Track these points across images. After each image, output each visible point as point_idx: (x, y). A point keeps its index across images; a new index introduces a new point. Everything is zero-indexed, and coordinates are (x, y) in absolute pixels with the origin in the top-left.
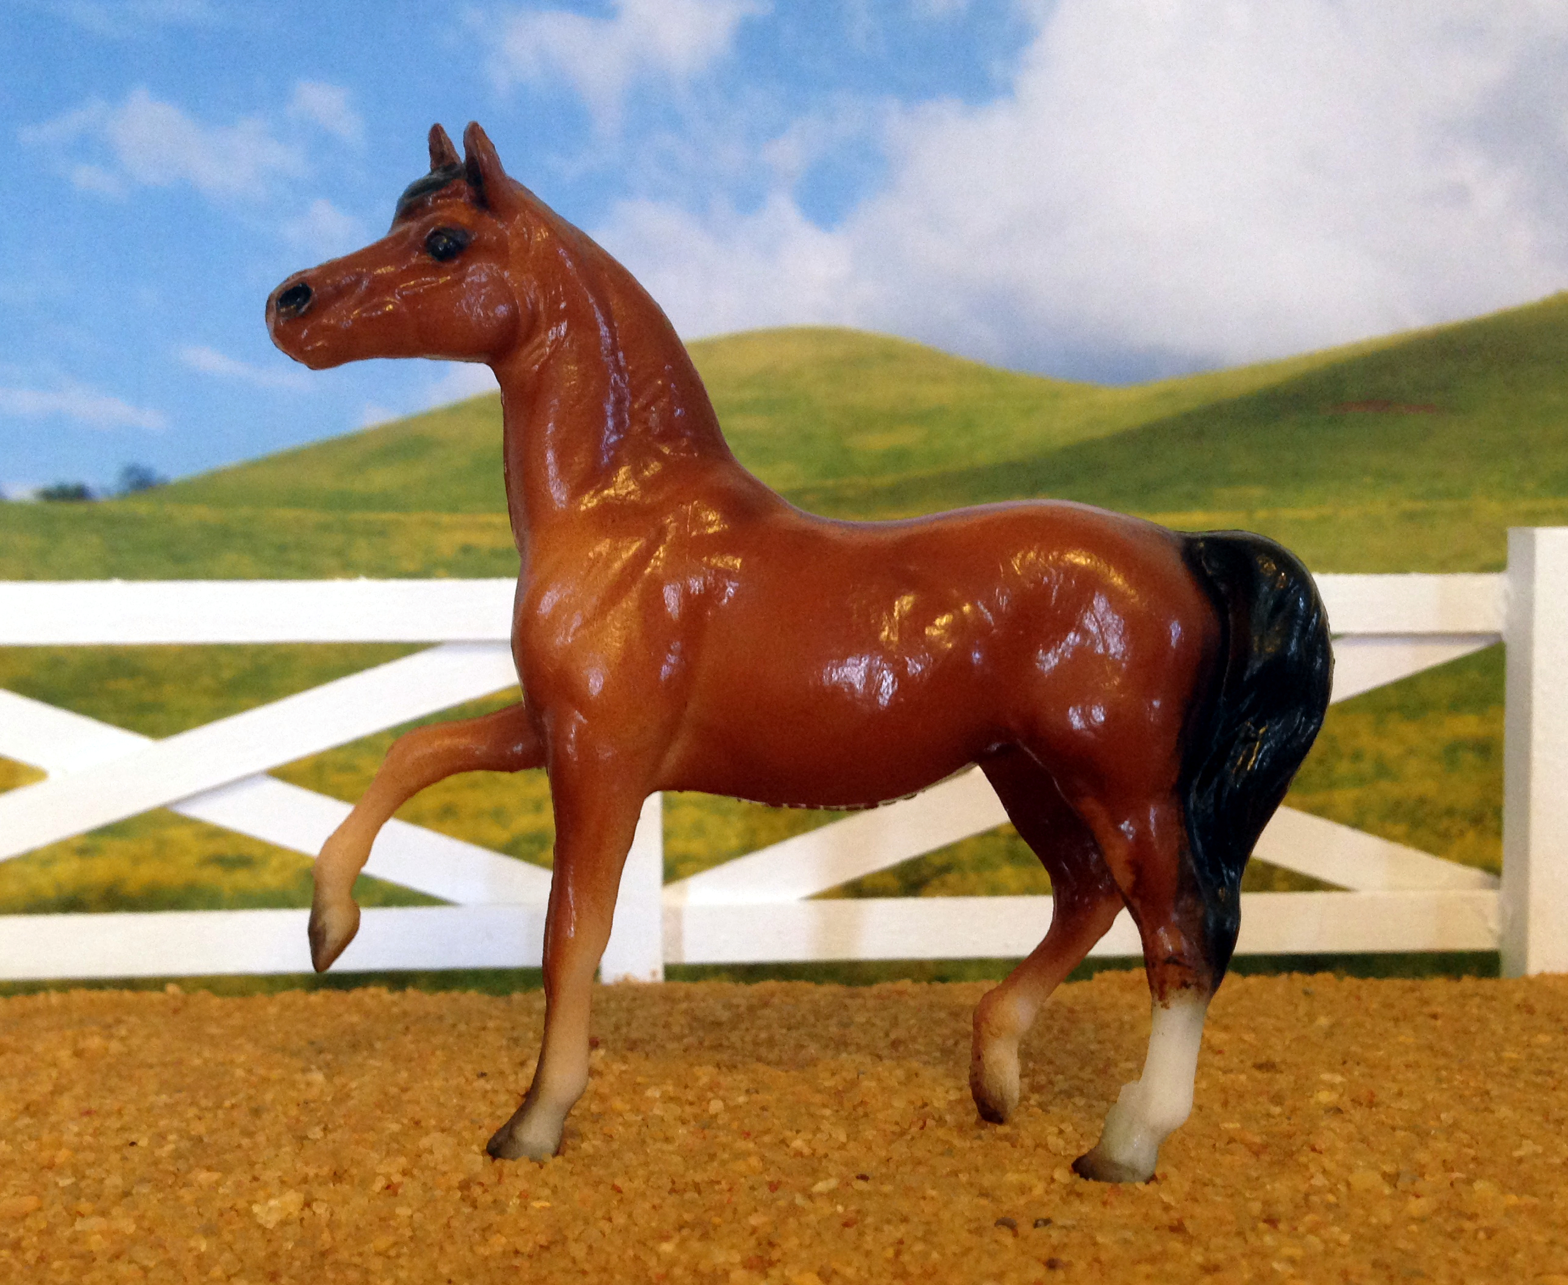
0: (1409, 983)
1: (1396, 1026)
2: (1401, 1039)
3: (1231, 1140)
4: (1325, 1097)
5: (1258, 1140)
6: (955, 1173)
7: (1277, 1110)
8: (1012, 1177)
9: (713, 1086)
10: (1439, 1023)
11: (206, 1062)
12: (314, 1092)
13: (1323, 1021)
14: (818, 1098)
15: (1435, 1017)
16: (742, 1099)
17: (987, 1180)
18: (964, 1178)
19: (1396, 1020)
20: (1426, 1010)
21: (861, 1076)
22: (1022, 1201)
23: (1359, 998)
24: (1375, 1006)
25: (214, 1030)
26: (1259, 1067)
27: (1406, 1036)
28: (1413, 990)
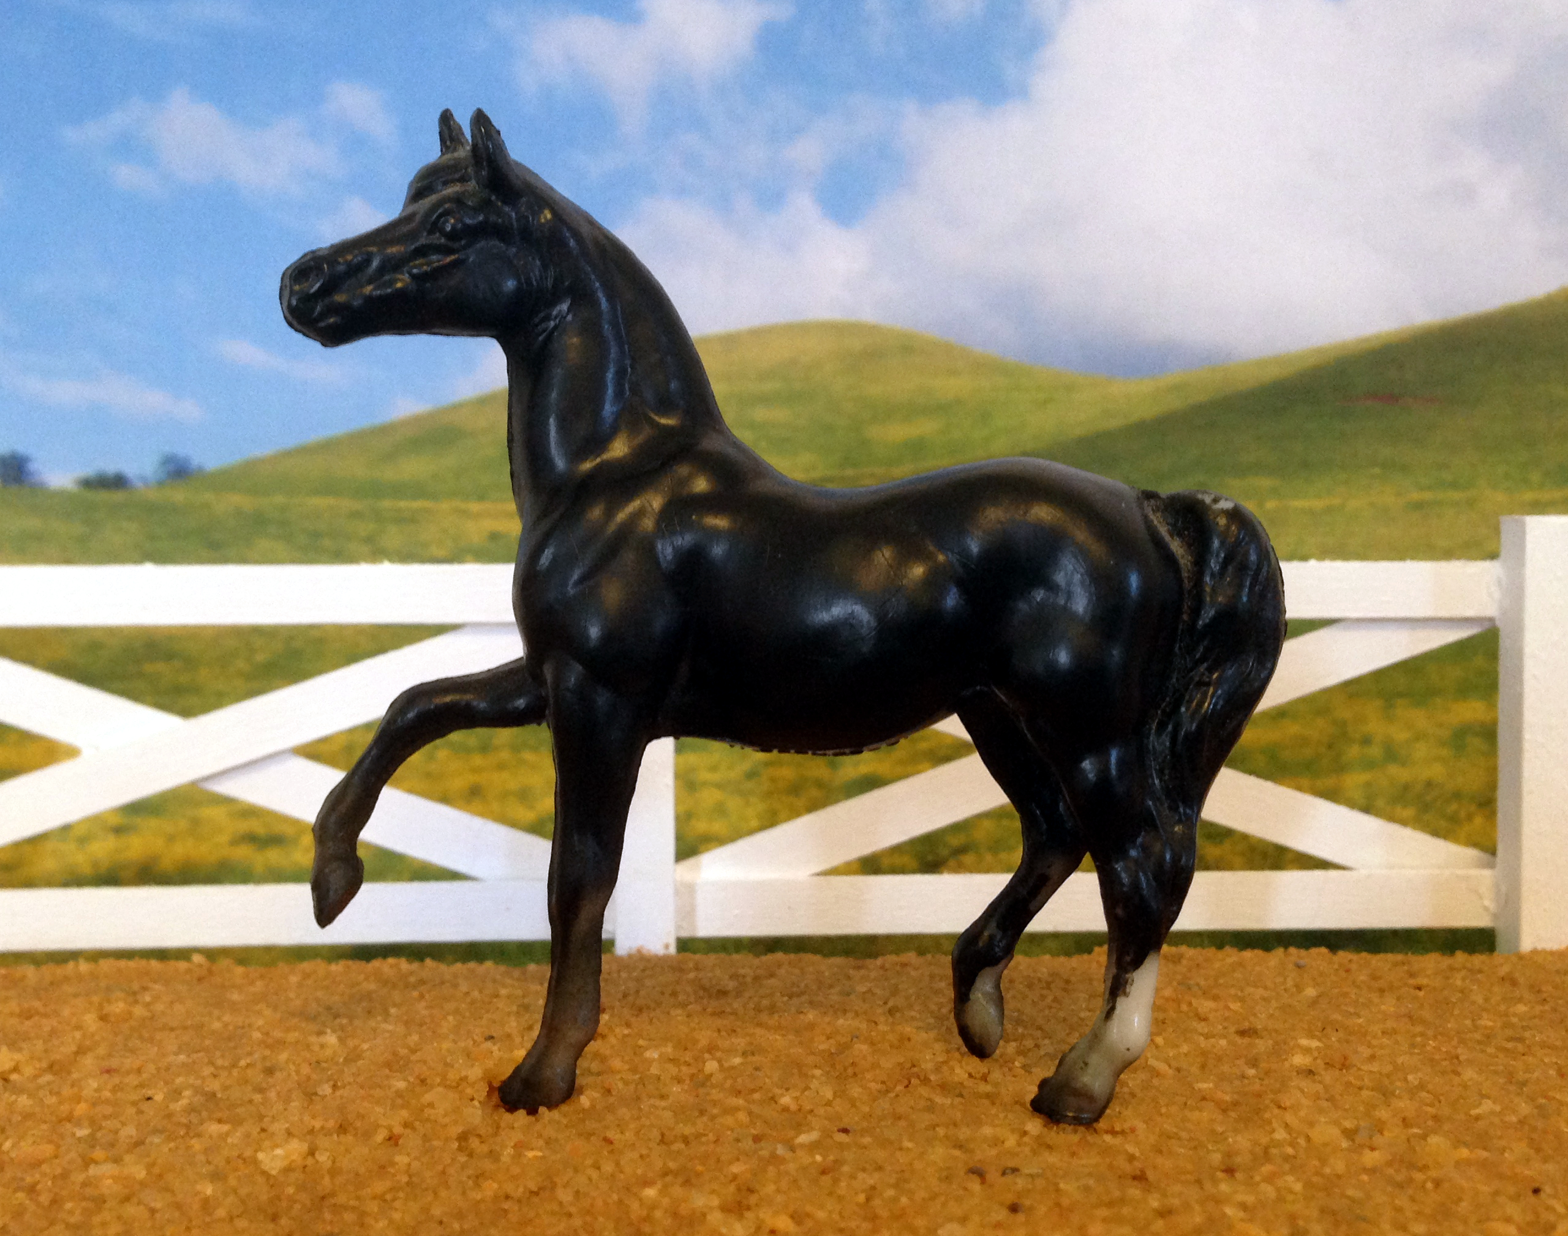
0: (1399, 957)
1: (1381, 997)
2: (1383, 1007)
3: (1204, 1099)
4: (1299, 1060)
5: (1228, 1098)
6: (934, 1127)
7: (1252, 1072)
8: (987, 1131)
9: (711, 1049)
10: (1421, 994)
11: (226, 1025)
12: (328, 1052)
13: (1311, 992)
14: (811, 1060)
15: (1419, 988)
16: (737, 1060)
17: (964, 1133)
18: (941, 1131)
19: (1382, 991)
20: (1412, 981)
21: (855, 1039)
22: (993, 1152)
23: (1348, 971)
24: (1362, 978)
25: (235, 996)
26: (1242, 1033)
27: (1389, 1005)
28: (1404, 964)
